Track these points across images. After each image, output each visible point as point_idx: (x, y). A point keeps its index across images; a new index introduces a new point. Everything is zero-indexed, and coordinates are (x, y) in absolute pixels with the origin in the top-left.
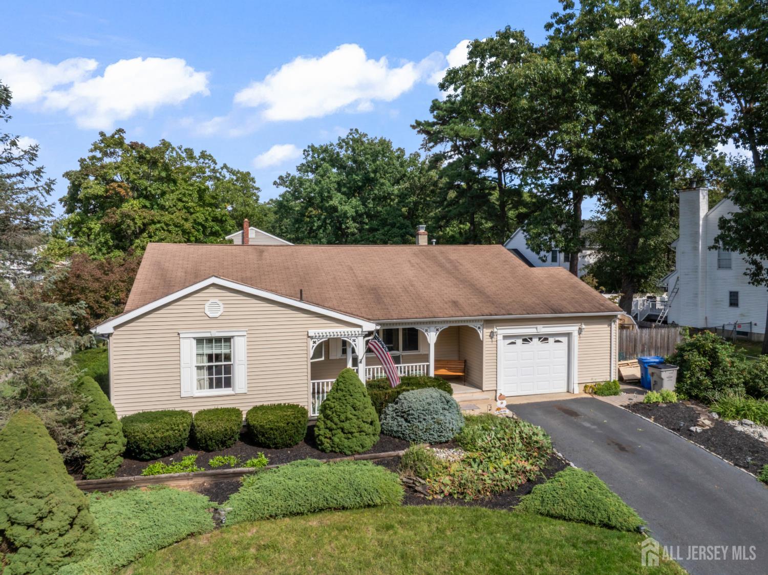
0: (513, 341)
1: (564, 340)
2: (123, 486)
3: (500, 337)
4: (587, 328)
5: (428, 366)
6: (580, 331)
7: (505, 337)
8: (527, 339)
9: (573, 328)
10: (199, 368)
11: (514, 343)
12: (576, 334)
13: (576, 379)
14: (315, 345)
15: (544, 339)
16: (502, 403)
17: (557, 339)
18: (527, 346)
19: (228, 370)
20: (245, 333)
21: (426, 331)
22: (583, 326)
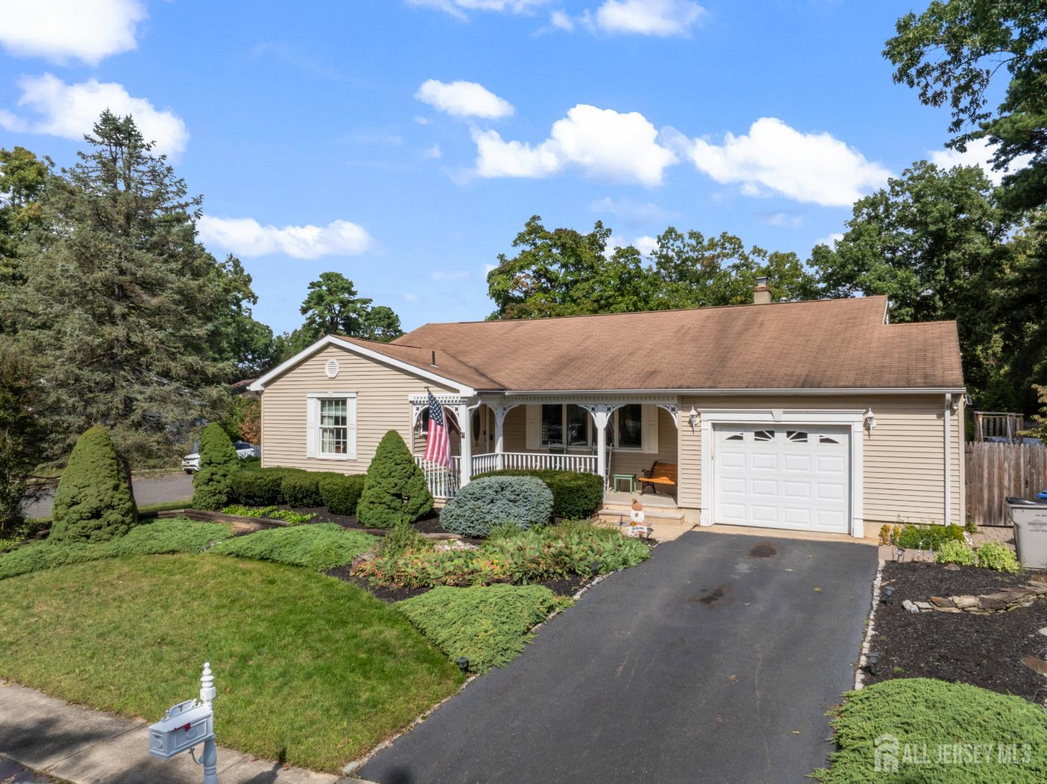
0: (738, 434)
1: (841, 438)
3: (707, 426)
4: (880, 420)
5: (596, 460)
6: (867, 426)
7: (717, 426)
8: (763, 433)
9: (854, 418)
11: (740, 438)
12: (858, 428)
14: (418, 412)
15: (799, 434)
16: (637, 515)
17: (826, 436)
18: (763, 445)
19: (345, 433)
20: (354, 395)
21: (593, 409)
22: (870, 414)
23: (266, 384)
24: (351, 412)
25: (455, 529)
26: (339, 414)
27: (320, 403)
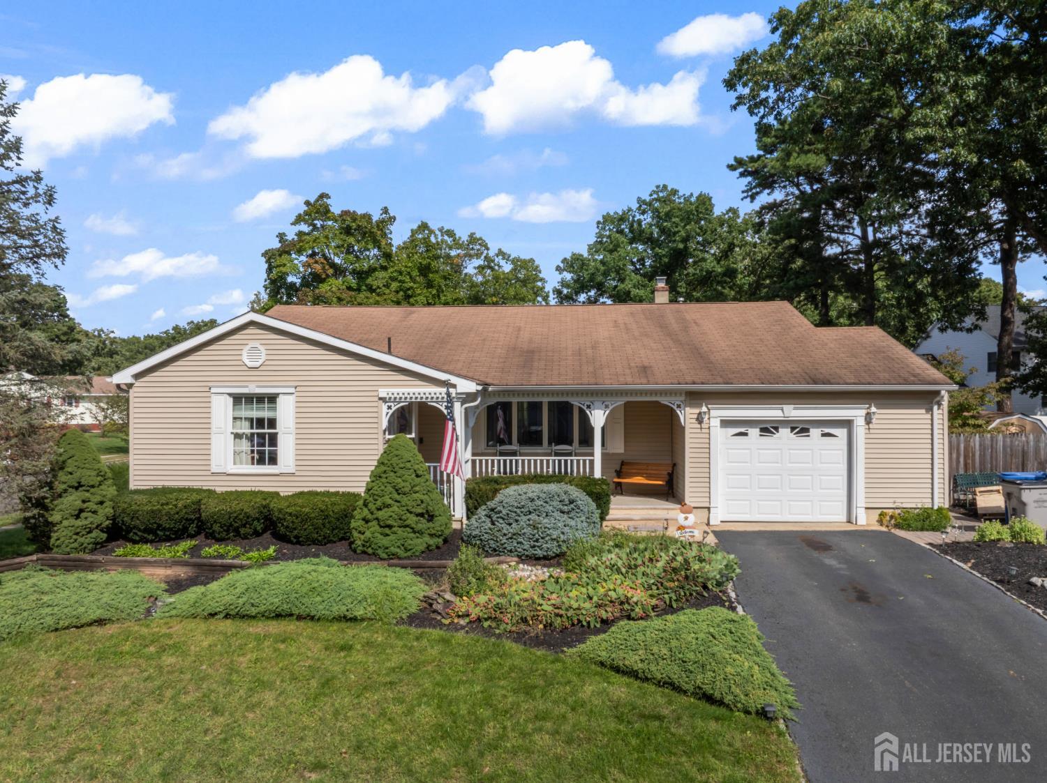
0: (743, 430)
1: (841, 433)
2: (90, 566)
3: (715, 423)
4: (882, 415)
5: (592, 462)
6: (868, 419)
7: (726, 423)
8: (768, 428)
9: (856, 414)
10: (238, 436)
11: (745, 434)
12: (860, 422)
13: (860, 500)
14: (391, 412)
15: (801, 429)
16: (686, 518)
17: (827, 430)
18: (768, 441)
19: (273, 440)
20: (292, 390)
21: (589, 407)
22: (873, 409)
23: (137, 376)
24: (286, 412)
25: (511, 551)
26: (266, 414)
27: (231, 400)
